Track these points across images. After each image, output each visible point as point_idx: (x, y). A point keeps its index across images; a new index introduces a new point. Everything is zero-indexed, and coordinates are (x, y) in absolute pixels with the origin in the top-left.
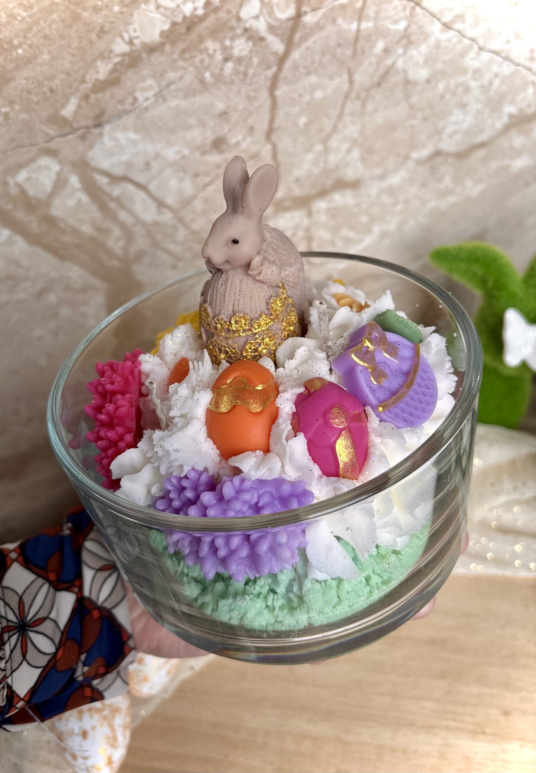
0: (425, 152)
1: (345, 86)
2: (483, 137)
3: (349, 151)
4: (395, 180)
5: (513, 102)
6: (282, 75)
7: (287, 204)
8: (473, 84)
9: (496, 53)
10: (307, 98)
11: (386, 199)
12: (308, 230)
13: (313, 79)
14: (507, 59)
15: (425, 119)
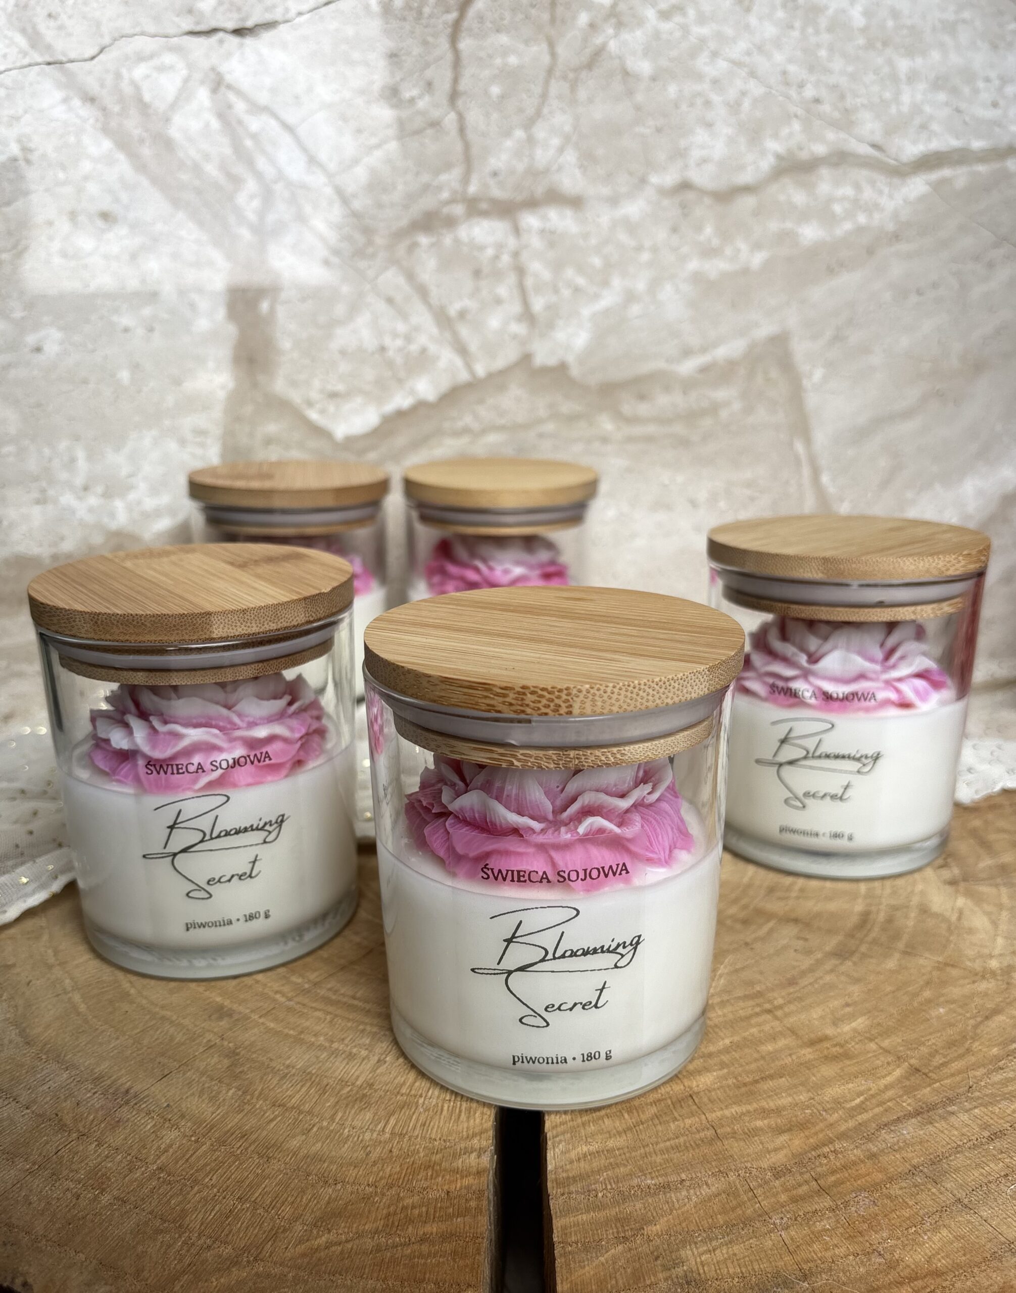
0: (669, 178)
1: (546, 59)
2: (746, 177)
3: (561, 150)
4: (634, 209)
5: (776, 136)
6: (466, 24)
7: (484, 206)
8: (716, 98)
9: (737, 64)
10: (498, 61)
11: (623, 237)
12: (516, 254)
13: (504, 39)
14: (753, 74)
15: (659, 130)
